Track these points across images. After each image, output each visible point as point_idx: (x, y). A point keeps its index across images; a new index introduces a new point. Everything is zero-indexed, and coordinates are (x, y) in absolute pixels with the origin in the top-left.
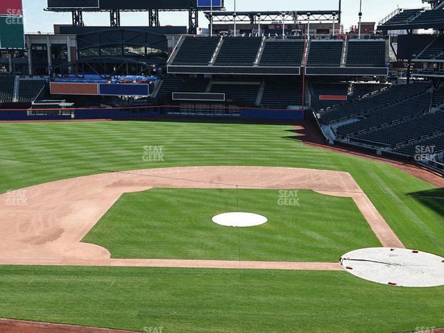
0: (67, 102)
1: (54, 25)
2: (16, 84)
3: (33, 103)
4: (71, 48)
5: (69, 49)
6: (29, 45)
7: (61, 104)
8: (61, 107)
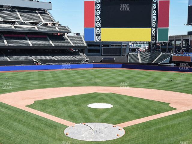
0: (175, 64)
1: (188, 32)
2: (159, 56)
3: (159, 64)
4: (191, 41)
5: (189, 41)
6: (175, 40)
7: (170, 65)
8: (171, 66)
